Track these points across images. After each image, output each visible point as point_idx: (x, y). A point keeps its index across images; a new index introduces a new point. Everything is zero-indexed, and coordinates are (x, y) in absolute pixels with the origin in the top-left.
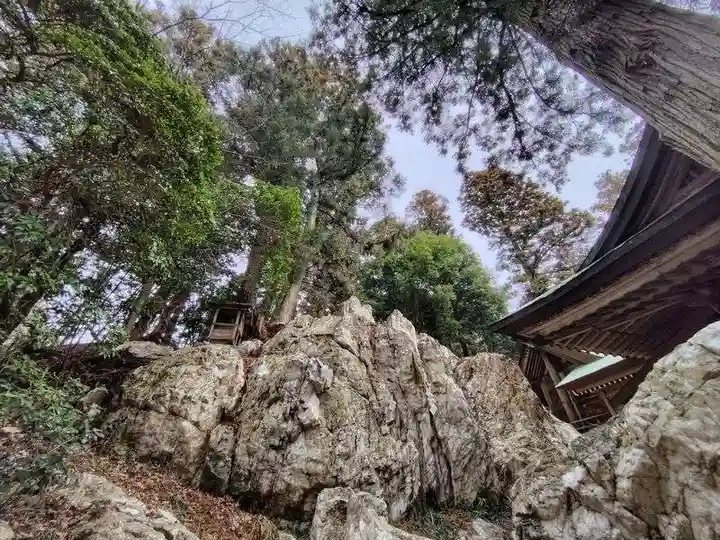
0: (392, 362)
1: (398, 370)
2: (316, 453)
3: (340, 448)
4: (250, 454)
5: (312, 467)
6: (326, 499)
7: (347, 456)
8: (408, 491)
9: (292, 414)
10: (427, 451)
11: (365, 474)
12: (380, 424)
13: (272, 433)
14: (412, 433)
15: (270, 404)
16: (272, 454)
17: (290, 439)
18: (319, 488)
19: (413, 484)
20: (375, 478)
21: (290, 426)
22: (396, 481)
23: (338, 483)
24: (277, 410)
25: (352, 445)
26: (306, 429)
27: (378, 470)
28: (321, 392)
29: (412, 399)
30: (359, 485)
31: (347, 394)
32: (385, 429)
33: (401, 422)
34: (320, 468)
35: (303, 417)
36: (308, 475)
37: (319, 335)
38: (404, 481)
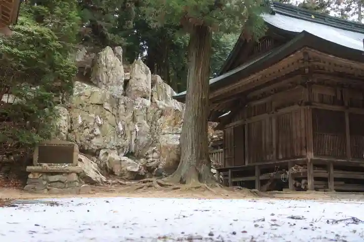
0: (125, 114)
1: (127, 117)
2: (98, 142)
3: (106, 141)
4: (81, 141)
5: (99, 145)
6: (102, 152)
7: (108, 143)
8: (125, 152)
9: (92, 132)
11: (113, 147)
12: (118, 135)
13: (87, 136)
14: (129, 137)
15: (84, 129)
16: (87, 141)
18: (100, 149)
19: (126, 150)
20: (115, 148)
21: (91, 135)
22: (121, 149)
23: (105, 148)
24: (88, 131)
25: (109, 140)
26: (96, 136)
27: (116, 146)
28: (100, 126)
29: (130, 127)
30: (111, 149)
31: (108, 126)
32: (120, 136)
33: (125, 134)
34: (101, 145)
35: (95, 133)
36: (97, 146)
37: (97, 104)
38: (124, 149)
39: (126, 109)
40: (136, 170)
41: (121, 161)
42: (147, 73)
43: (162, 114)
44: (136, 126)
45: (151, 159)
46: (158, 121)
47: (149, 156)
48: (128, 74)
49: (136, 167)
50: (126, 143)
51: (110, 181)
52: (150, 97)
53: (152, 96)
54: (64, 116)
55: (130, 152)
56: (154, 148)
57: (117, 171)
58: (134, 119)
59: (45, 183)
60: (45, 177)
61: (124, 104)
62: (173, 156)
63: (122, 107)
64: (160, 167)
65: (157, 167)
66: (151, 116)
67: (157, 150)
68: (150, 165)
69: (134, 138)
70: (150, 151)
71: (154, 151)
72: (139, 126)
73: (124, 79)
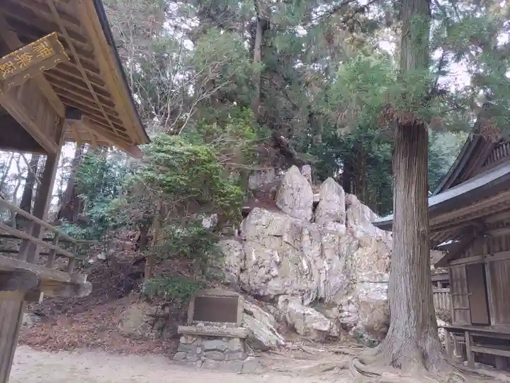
0: (310, 247)
1: (313, 251)
2: (277, 285)
3: (286, 283)
4: (255, 284)
5: (277, 289)
6: (281, 298)
7: (289, 286)
8: (311, 297)
9: (269, 272)
10: (322, 285)
11: (295, 292)
12: (301, 275)
13: (262, 278)
14: (316, 278)
15: (259, 268)
16: (263, 285)
17: (268, 280)
18: (278, 295)
19: (313, 295)
20: (299, 293)
21: (268, 276)
22: (306, 295)
23: (285, 294)
24: (263, 271)
25: (290, 283)
26: (274, 277)
27: (300, 291)
28: (278, 264)
29: (318, 264)
30: (293, 295)
32: (304, 276)
33: (312, 274)
34: (280, 289)
35: (272, 273)
36: (275, 291)
37: (275, 236)
38: (310, 294)
39: (311, 240)
40: (326, 329)
41: (304, 314)
42: (339, 193)
43: (359, 246)
44: (325, 262)
45: (346, 313)
46: (355, 254)
47: (344, 308)
48: (317, 195)
49: (325, 324)
50: (313, 286)
51: (289, 345)
52: (345, 221)
53: (347, 219)
54: (236, 251)
55: (319, 297)
56: (350, 298)
57: (300, 328)
58: (322, 254)
59: (199, 350)
60: (199, 341)
61: (310, 234)
62: (379, 315)
63: (306, 238)
64: (359, 325)
65: (355, 325)
66: (344, 248)
67: (353, 301)
68: (345, 320)
69: (323, 278)
70: (344, 301)
71: (349, 302)
72: (328, 263)
73: (312, 201)
